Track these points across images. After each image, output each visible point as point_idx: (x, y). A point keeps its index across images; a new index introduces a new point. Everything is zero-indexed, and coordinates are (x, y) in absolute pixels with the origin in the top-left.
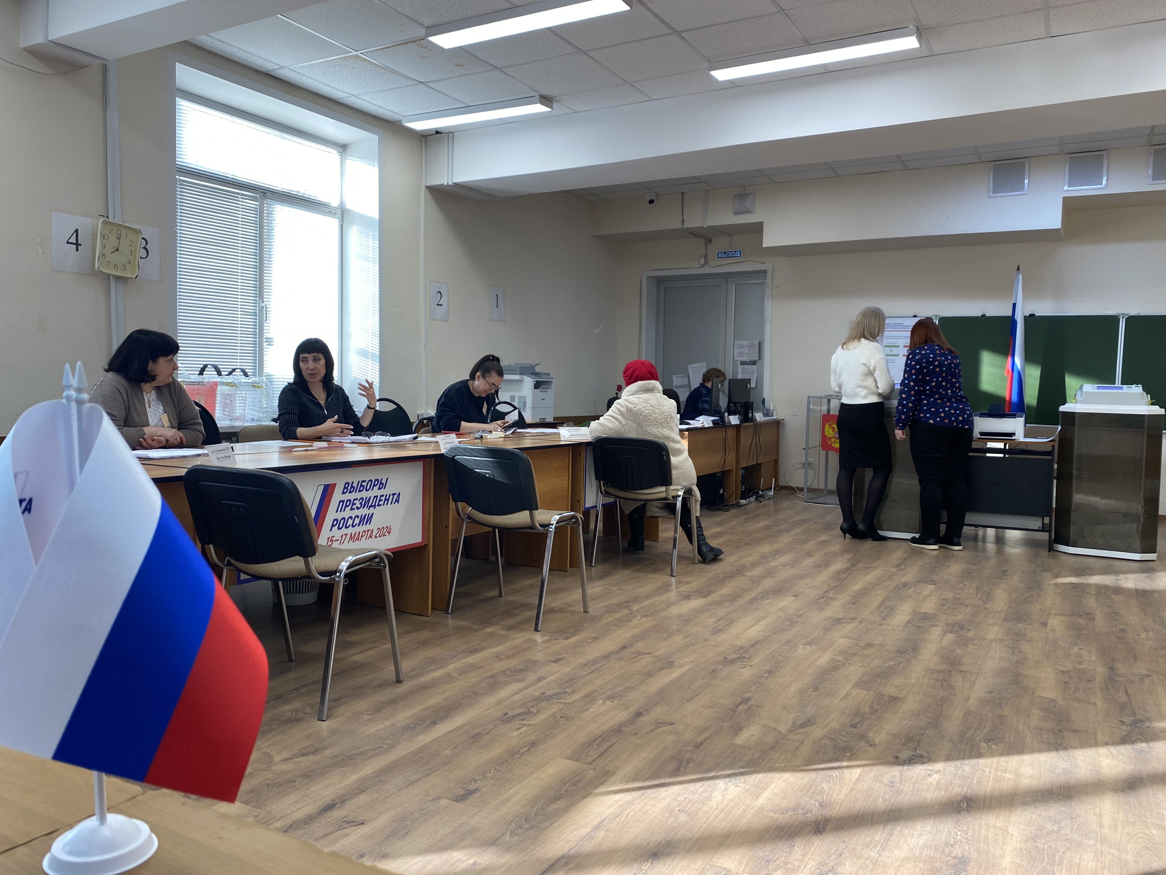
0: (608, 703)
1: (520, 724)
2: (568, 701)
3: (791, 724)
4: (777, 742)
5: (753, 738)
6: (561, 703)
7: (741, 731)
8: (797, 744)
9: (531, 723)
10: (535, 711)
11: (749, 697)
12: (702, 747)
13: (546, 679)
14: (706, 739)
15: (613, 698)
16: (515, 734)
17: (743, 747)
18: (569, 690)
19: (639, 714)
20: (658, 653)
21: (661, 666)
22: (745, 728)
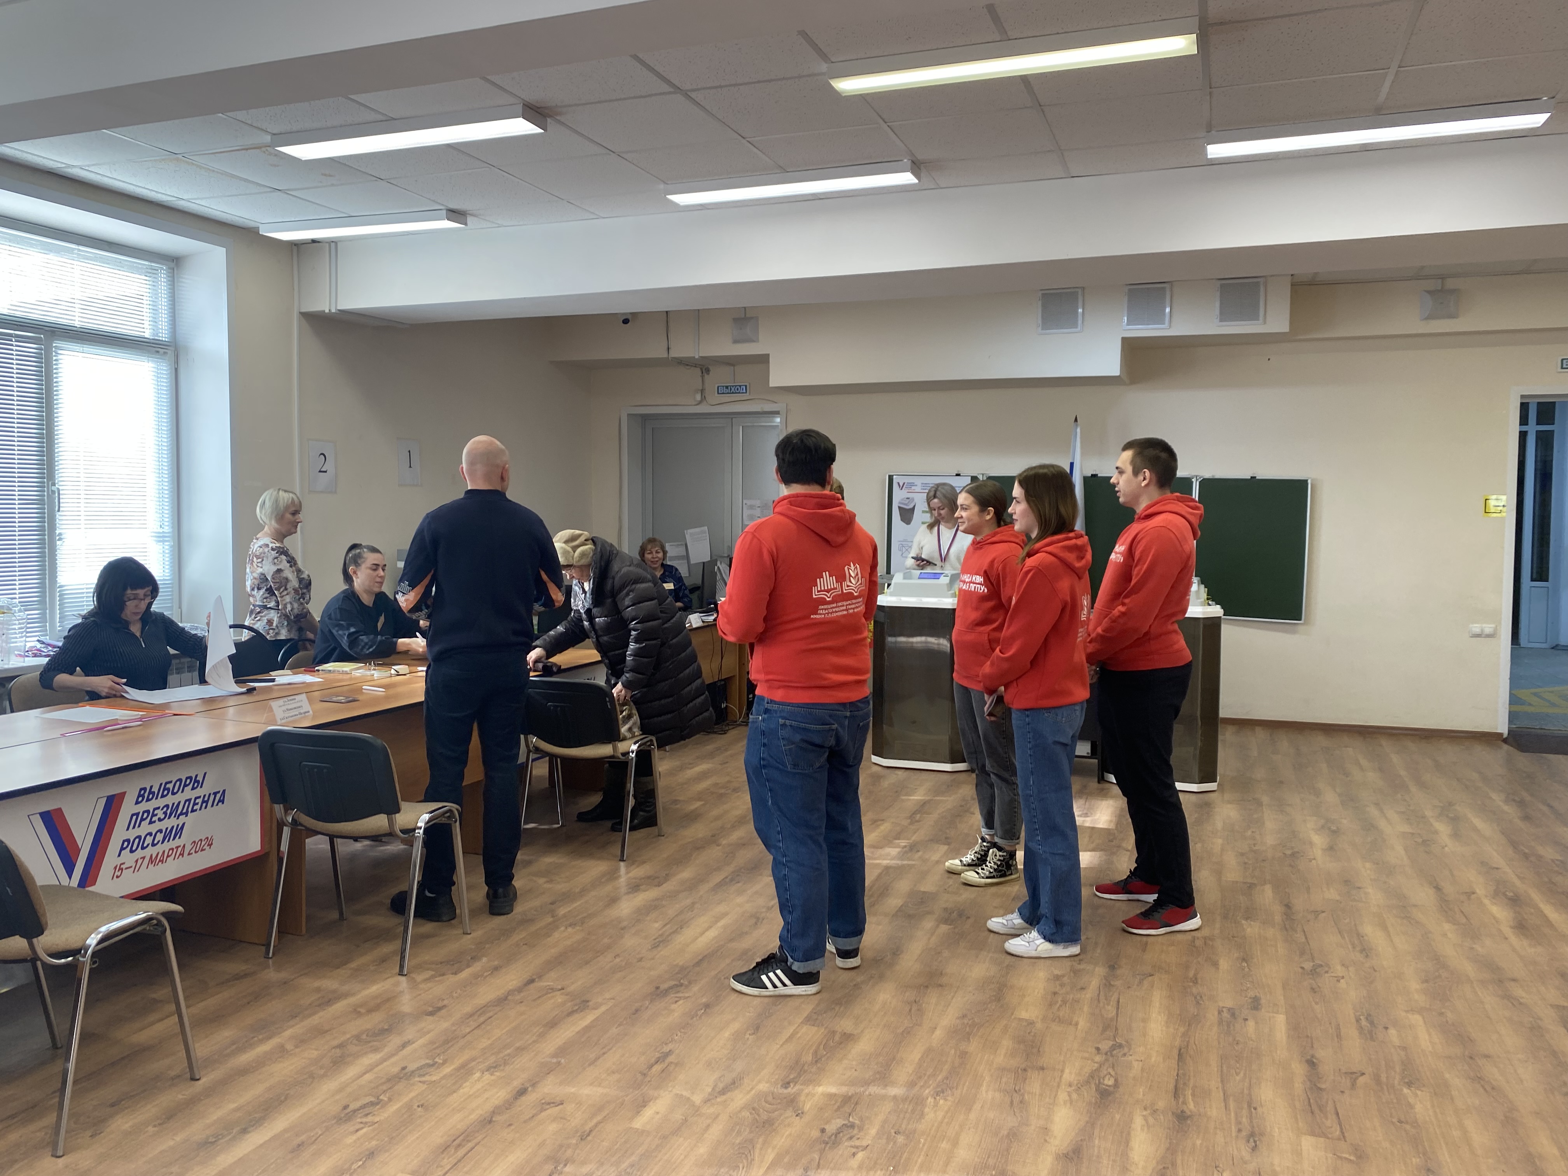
0: (487, 1076)
1: (361, 1123)
2: (434, 1078)
3: (710, 1090)
4: (686, 1120)
5: (658, 1116)
6: (423, 1082)
7: (646, 1106)
8: (709, 1121)
9: (377, 1119)
10: (386, 1099)
11: (670, 1051)
12: (589, 1138)
13: (413, 1043)
14: (596, 1125)
15: (495, 1067)
16: (350, 1140)
17: (642, 1133)
18: (439, 1060)
19: (522, 1092)
20: (572, 988)
21: (570, 1010)
22: (651, 1103)
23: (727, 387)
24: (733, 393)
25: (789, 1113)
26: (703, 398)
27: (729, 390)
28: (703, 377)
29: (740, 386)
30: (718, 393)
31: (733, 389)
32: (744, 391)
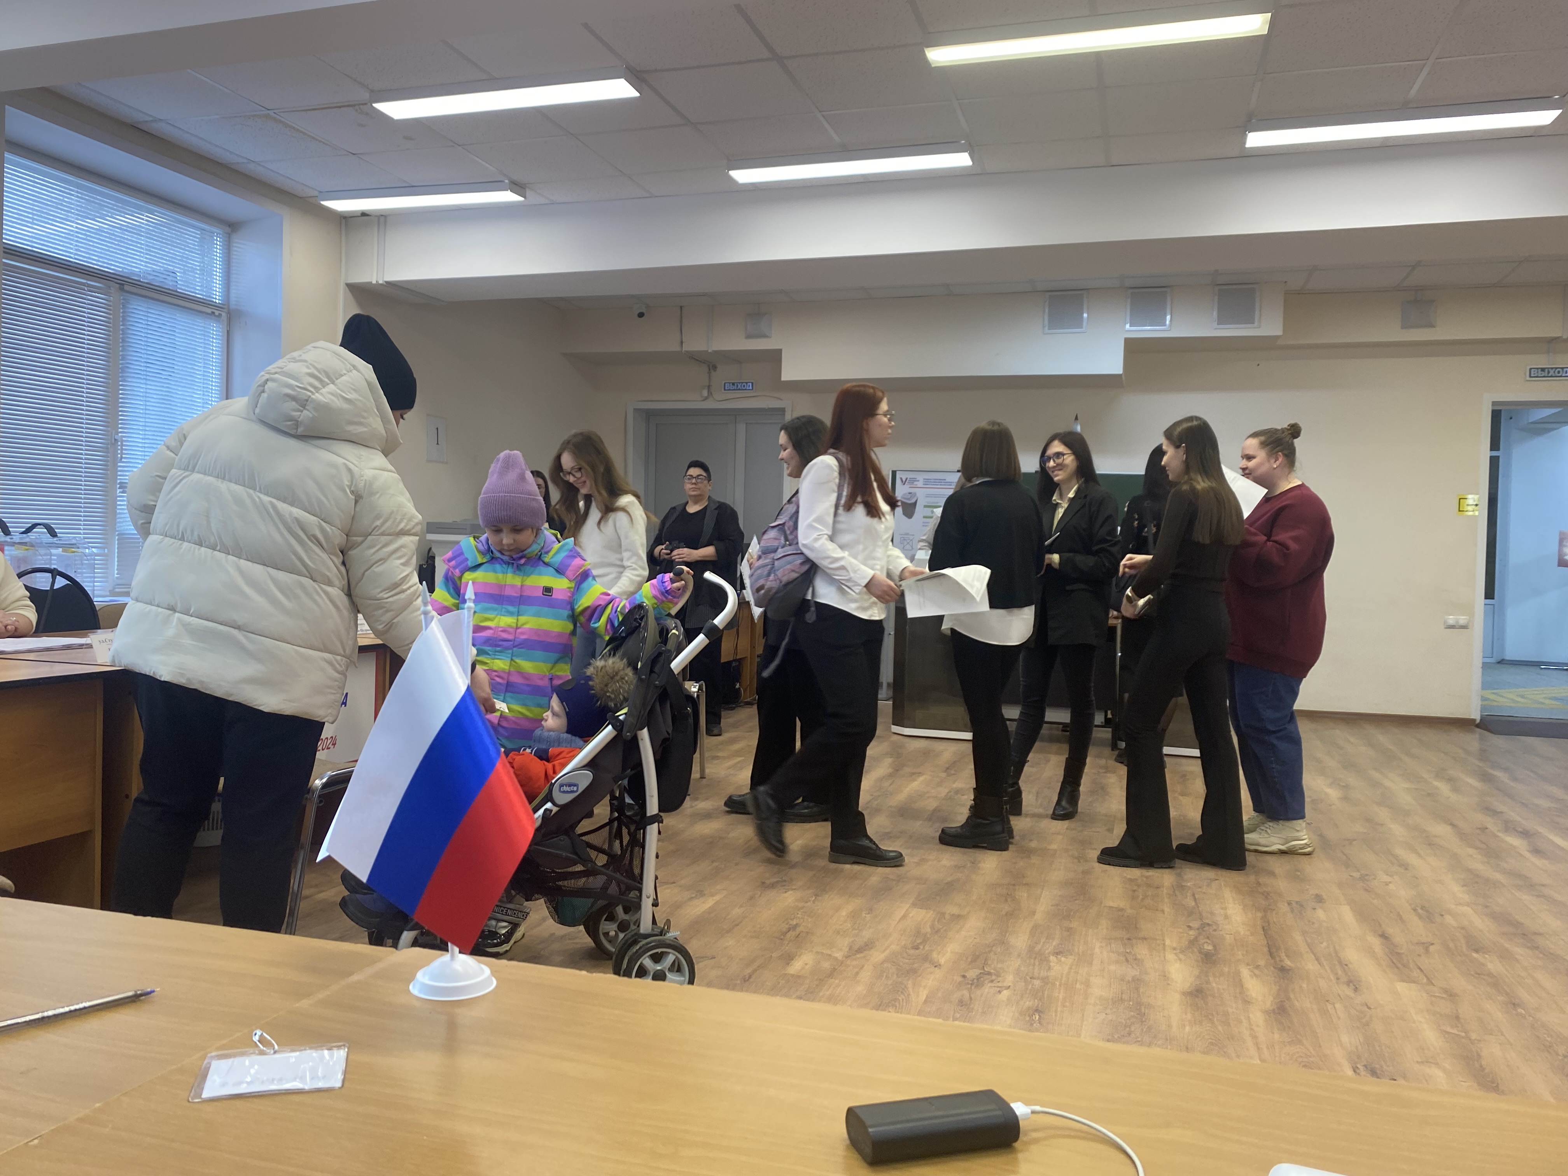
3: (847, 949)
4: (835, 969)
5: (807, 967)
7: (793, 960)
8: (856, 970)
11: (797, 924)
12: (751, 980)
14: (755, 971)
17: (798, 976)
22: (797, 957)
23: (733, 384)
24: (739, 389)
25: (927, 965)
26: (710, 394)
27: (735, 386)
28: (709, 373)
29: (747, 383)
30: (725, 390)
31: (739, 387)
32: (751, 388)
